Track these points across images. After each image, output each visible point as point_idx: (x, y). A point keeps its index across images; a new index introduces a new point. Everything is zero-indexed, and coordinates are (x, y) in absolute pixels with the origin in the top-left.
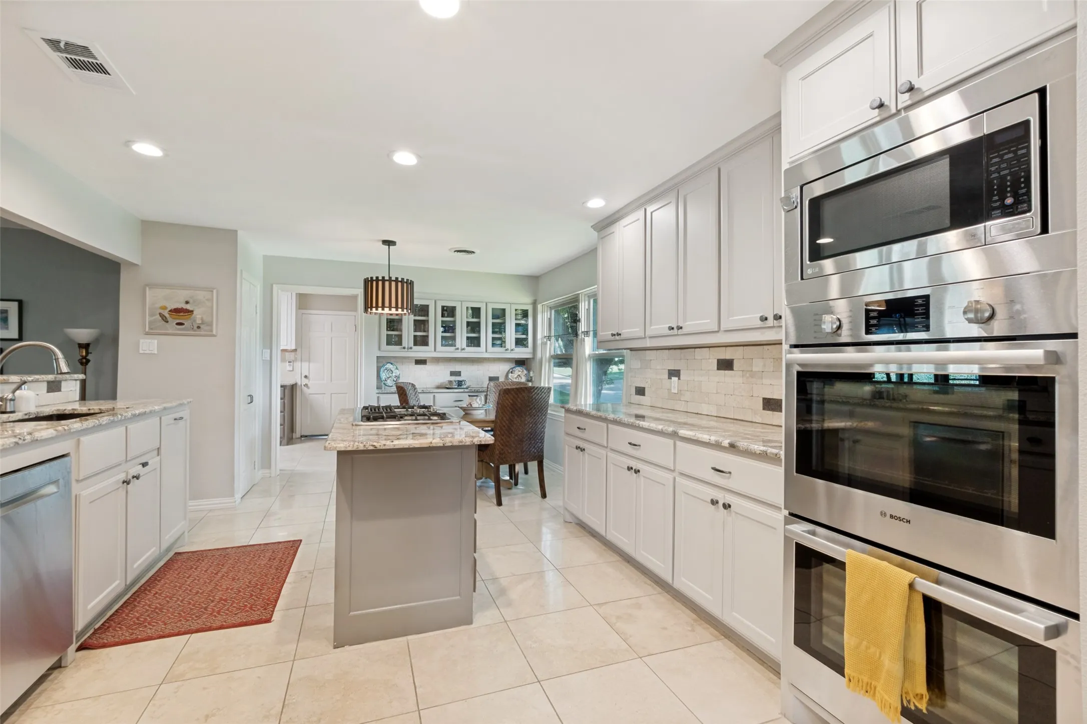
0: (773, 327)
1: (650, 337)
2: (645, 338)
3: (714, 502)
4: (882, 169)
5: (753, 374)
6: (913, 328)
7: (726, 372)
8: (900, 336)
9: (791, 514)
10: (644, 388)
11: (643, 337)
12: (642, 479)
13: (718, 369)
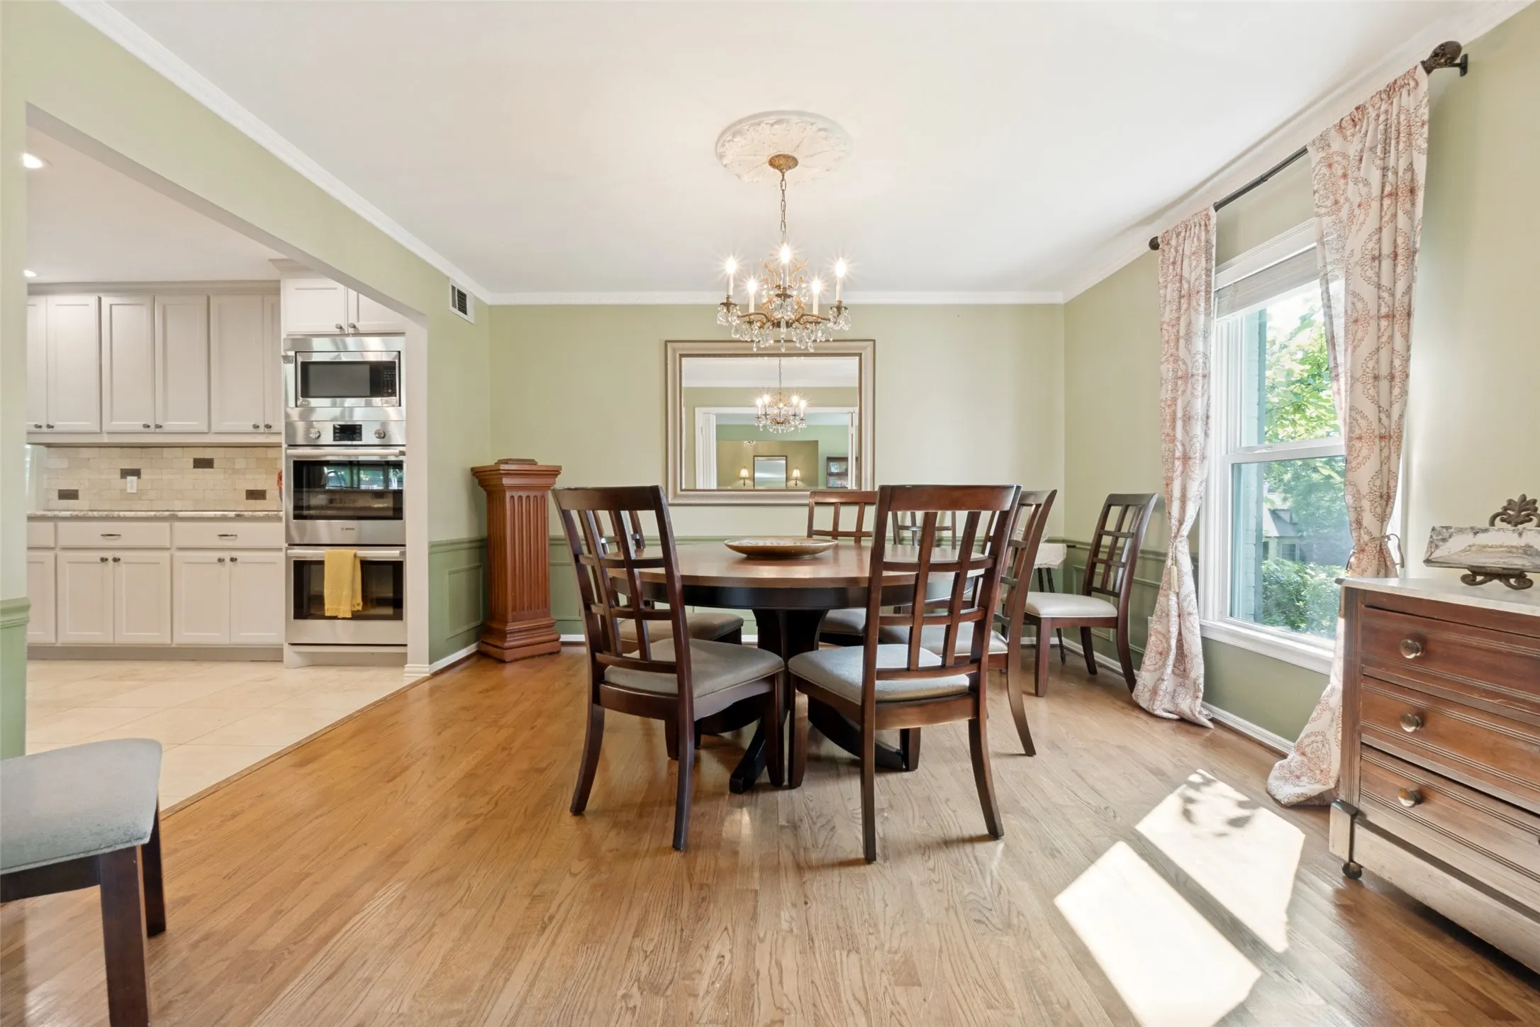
0: (264, 433)
1: (108, 433)
2: (101, 432)
3: (221, 560)
4: (344, 359)
5: (235, 471)
6: (353, 439)
7: (206, 470)
8: (349, 443)
9: (289, 545)
10: (77, 491)
11: (99, 431)
12: (124, 565)
13: (195, 467)
